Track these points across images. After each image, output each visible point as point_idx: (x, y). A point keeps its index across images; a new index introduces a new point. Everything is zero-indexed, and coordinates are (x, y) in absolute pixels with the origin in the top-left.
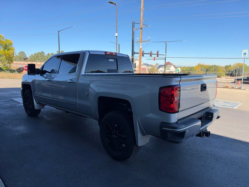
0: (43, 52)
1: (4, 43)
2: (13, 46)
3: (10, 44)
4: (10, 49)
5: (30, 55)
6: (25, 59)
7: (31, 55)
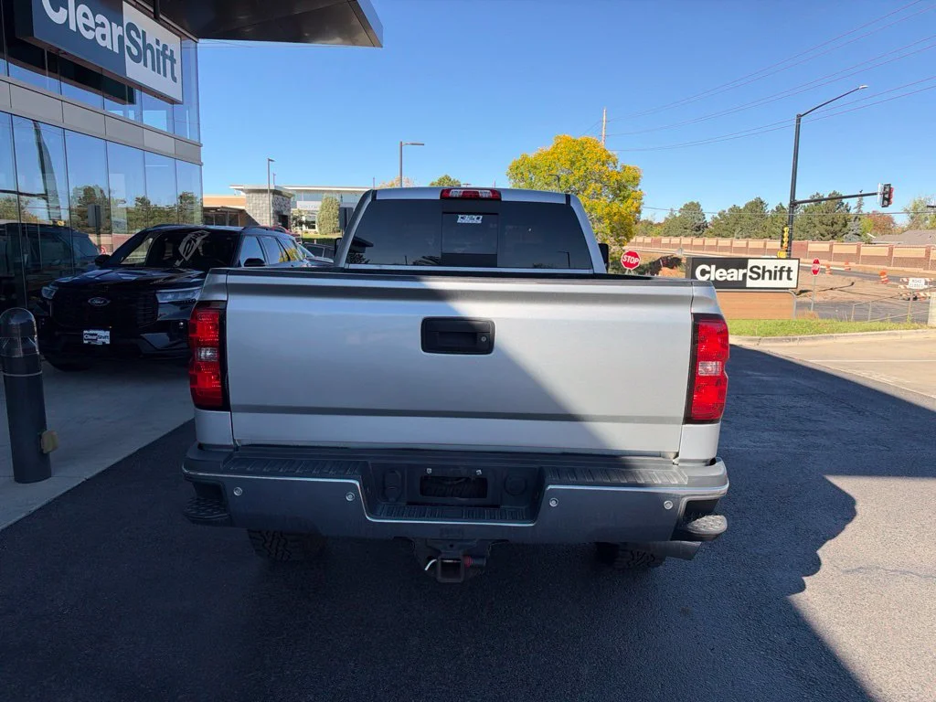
0: (762, 199)
1: (613, 180)
2: (639, 187)
3: (631, 179)
4: (629, 196)
5: (716, 215)
6: (699, 228)
7: (720, 214)
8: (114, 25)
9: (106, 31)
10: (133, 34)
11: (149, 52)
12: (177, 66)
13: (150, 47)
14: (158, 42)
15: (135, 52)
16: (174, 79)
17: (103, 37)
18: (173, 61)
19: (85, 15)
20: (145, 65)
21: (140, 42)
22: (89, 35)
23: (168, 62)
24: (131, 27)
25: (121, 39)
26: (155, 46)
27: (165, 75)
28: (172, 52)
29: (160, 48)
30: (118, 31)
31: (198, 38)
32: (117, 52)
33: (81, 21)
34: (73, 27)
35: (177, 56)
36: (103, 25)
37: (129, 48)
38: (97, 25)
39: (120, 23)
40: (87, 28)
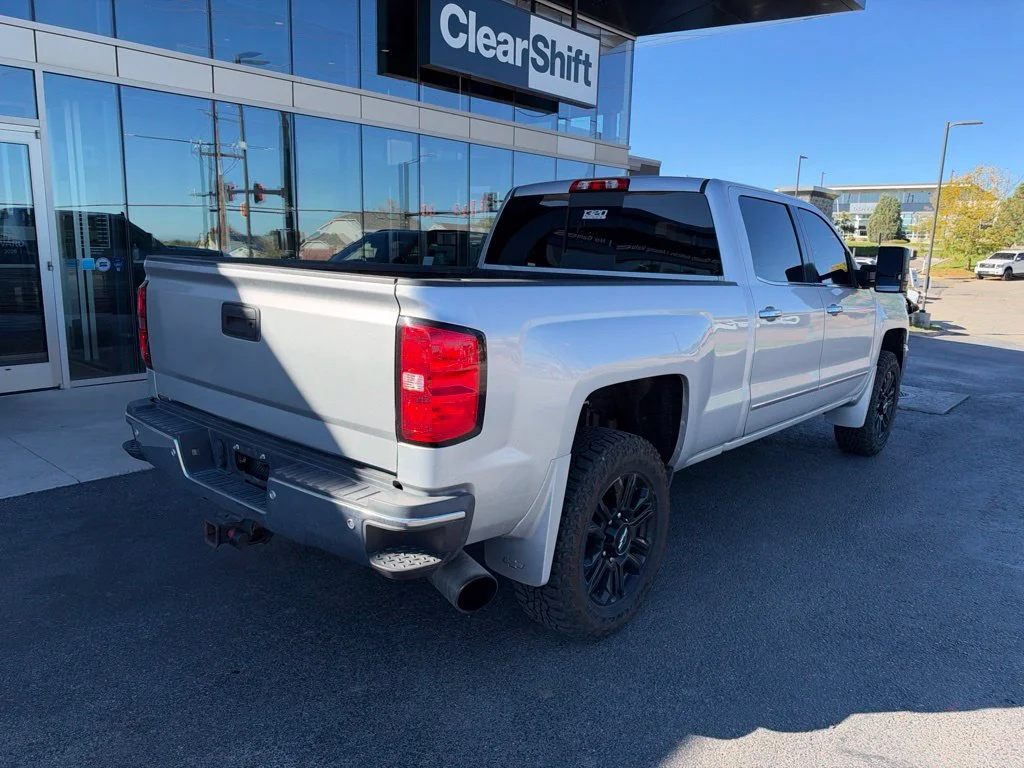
8: (518, 40)
9: (509, 47)
10: (540, 45)
11: (558, 61)
12: (593, 72)
13: (560, 55)
14: (570, 49)
15: (540, 62)
16: (588, 83)
17: (505, 53)
18: (587, 64)
19: (487, 36)
20: (552, 73)
21: (548, 52)
22: (489, 54)
23: (582, 68)
24: (539, 38)
25: (525, 52)
26: (566, 54)
27: (576, 80)
28: (587, 56)
29: (573, 54)
30: (522, 44)
31: (636, 36)
32: (520, 65)
33: (482, 41)
34: (472, 49)
35: (594, 60)
36: (506, 42)
37: (534, 60)
38: (499, 43)
39: (525, 37)
40: (487, 47)
